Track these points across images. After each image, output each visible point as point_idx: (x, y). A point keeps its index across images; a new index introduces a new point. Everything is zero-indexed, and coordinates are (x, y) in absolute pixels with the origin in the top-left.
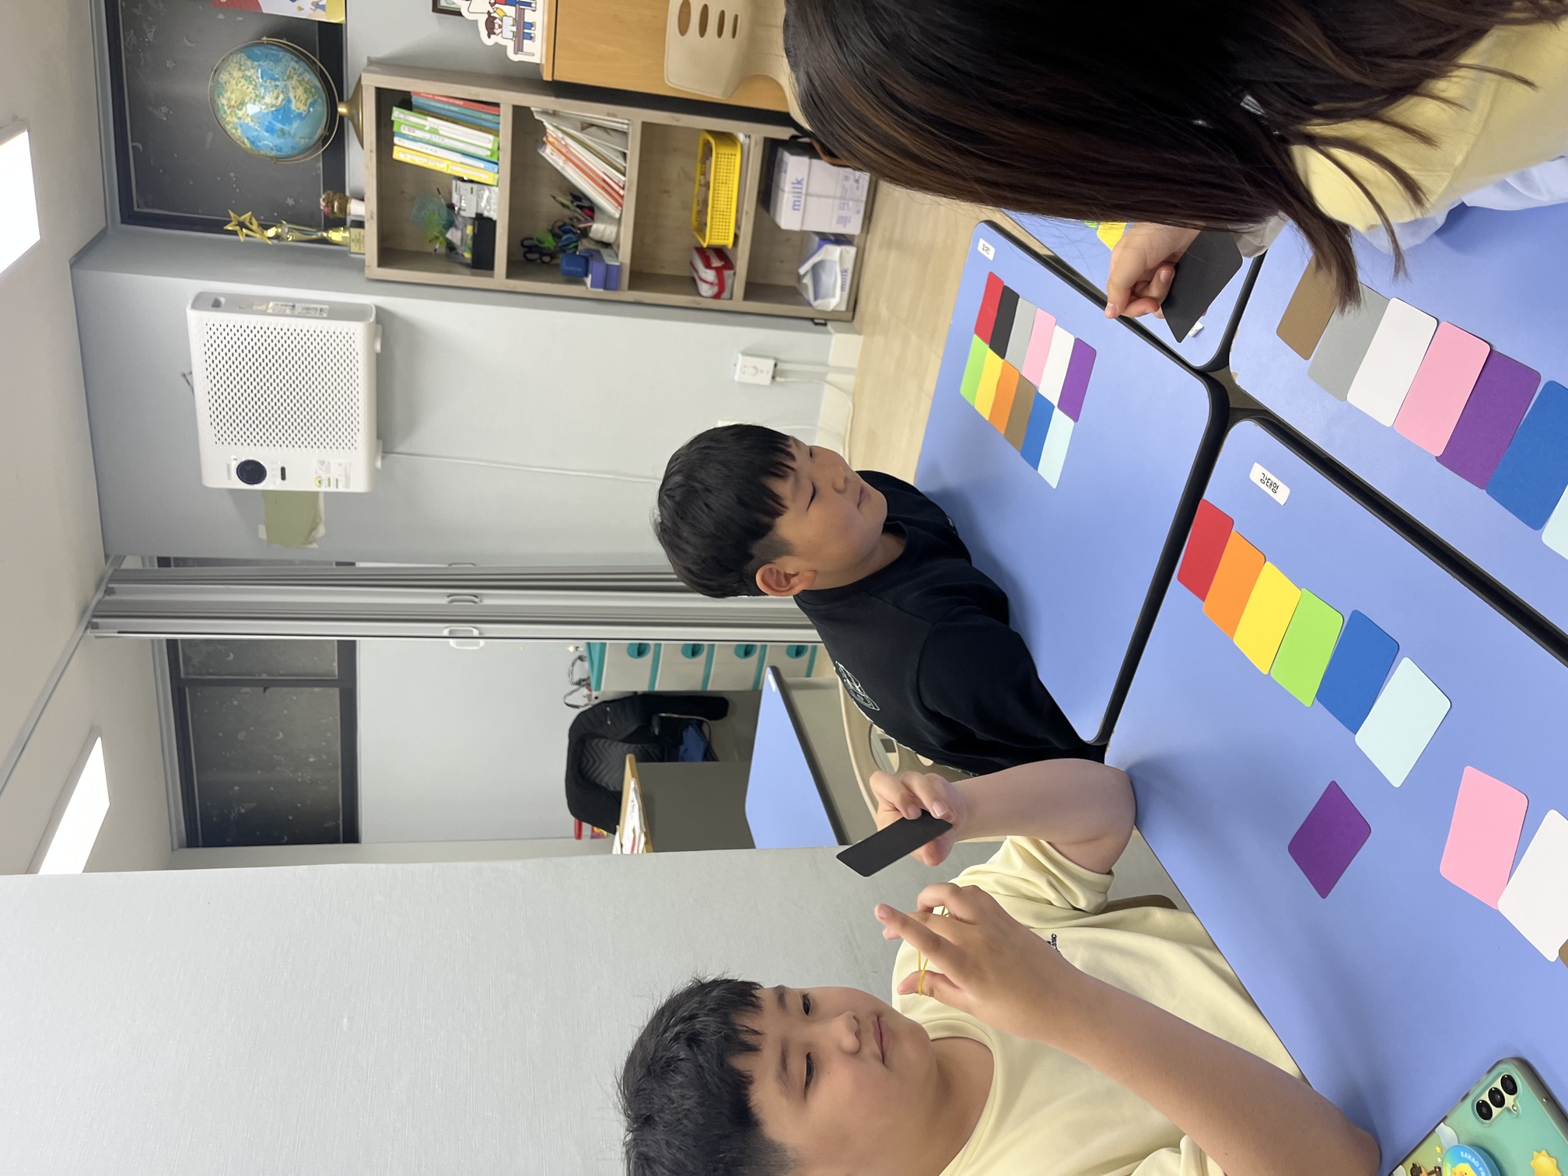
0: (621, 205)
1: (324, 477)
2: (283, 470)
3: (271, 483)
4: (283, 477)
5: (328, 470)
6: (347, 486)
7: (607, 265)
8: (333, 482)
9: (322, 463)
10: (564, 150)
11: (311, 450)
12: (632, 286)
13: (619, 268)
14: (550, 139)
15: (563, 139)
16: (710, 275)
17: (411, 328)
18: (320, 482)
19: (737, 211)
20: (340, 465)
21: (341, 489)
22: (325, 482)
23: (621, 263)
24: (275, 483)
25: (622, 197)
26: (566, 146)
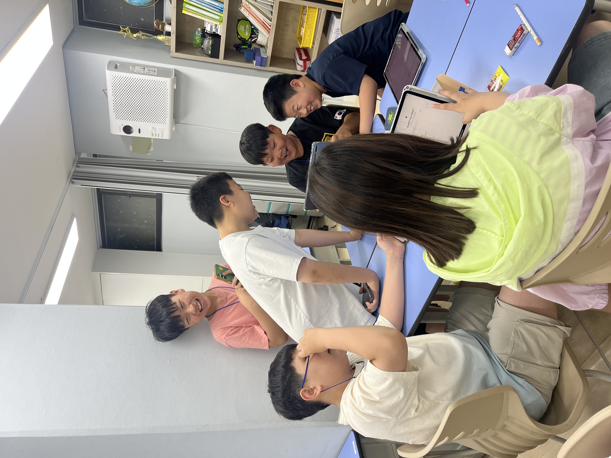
0: (269, 32)
1: (154, 133)
2: (139, 130)
3: (135, 134)
4: (139, 132)
5: (156, 131)
6: (162, 137)
7: (262, 57)
8: (157, 135)
9: (154, 128)
10: (248, 9)
11: (150, 123)
12: (271, 65)
13: (267, 58)
14: (243, 4)
15: (248, 5)
16: (301, 63)
17: (187, 78)
18: (152, 135)
19: (314, 38)
20: (160, 129)
21: (160, 138)
22: (154, 135)
23: (267, 56)
24: (136, 134)
25: (270, 29)
26: (249, 8)
